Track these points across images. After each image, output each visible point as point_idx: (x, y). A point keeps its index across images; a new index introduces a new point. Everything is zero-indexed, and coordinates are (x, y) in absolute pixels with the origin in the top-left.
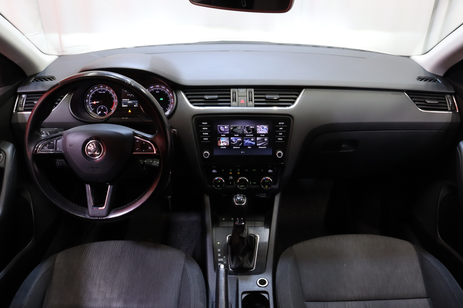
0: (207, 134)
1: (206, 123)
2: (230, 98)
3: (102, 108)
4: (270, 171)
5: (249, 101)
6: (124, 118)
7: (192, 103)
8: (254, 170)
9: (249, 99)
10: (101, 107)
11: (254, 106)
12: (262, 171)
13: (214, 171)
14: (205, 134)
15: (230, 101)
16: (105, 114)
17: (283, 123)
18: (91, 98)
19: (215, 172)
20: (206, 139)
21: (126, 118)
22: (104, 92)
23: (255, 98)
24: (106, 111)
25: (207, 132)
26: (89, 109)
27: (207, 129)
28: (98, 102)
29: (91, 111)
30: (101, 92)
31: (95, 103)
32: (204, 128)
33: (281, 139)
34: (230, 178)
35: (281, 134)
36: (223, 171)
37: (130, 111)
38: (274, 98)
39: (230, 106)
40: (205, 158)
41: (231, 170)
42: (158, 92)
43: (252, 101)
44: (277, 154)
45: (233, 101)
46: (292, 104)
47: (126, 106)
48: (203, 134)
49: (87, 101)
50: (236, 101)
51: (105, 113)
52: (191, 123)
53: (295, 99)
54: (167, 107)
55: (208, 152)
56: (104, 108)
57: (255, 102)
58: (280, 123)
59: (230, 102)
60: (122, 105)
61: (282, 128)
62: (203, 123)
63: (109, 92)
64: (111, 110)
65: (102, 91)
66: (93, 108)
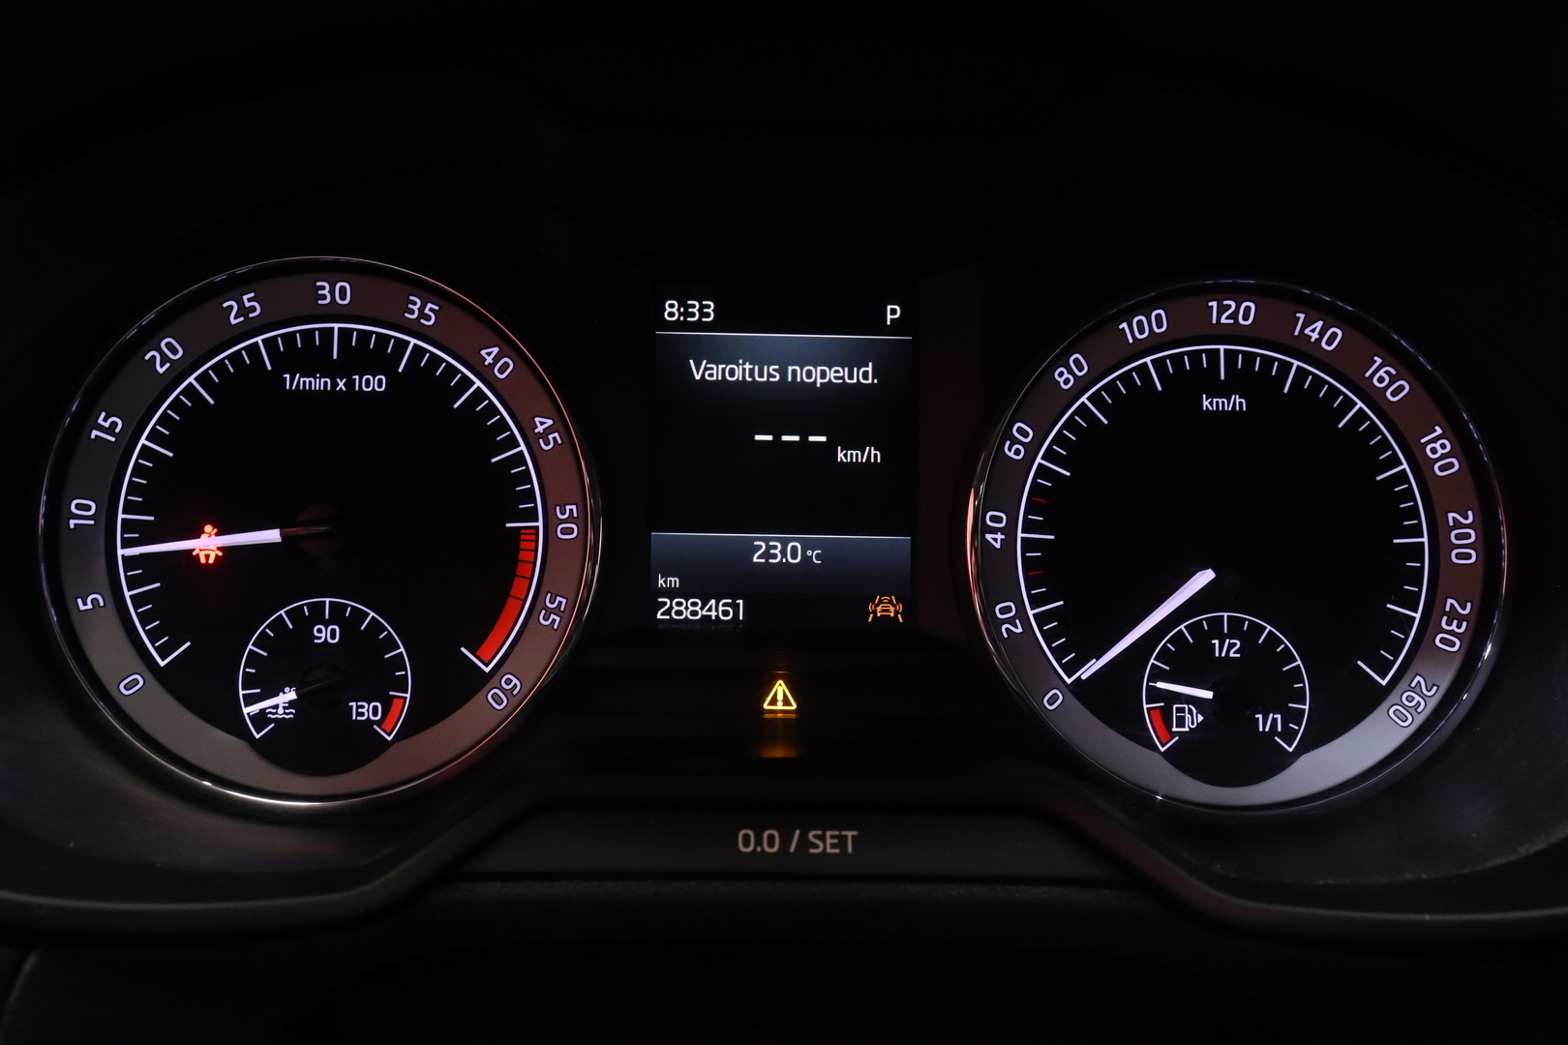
3: (325, 634)
6: (770, 841)
10: (305, 623)
16: (364, 745)
18: (156, 471)
21: (825, 843)
22: (374, 383)
24: (379, 685)
26: (105, 650)
28: (273, 536)
29: (131, 685)
30: (319, 383)
31: (208, 545)
37: (780, 698)
42: (1238, 401)
47: (717, 610)
49: (82, 511)
51: (366, 711)
54: (1378, 639)
56: (360, 643)
60: (651, 598)
63: (446, 386)
64: (480, 681)
65: (332, 371)
66: (170, 630)
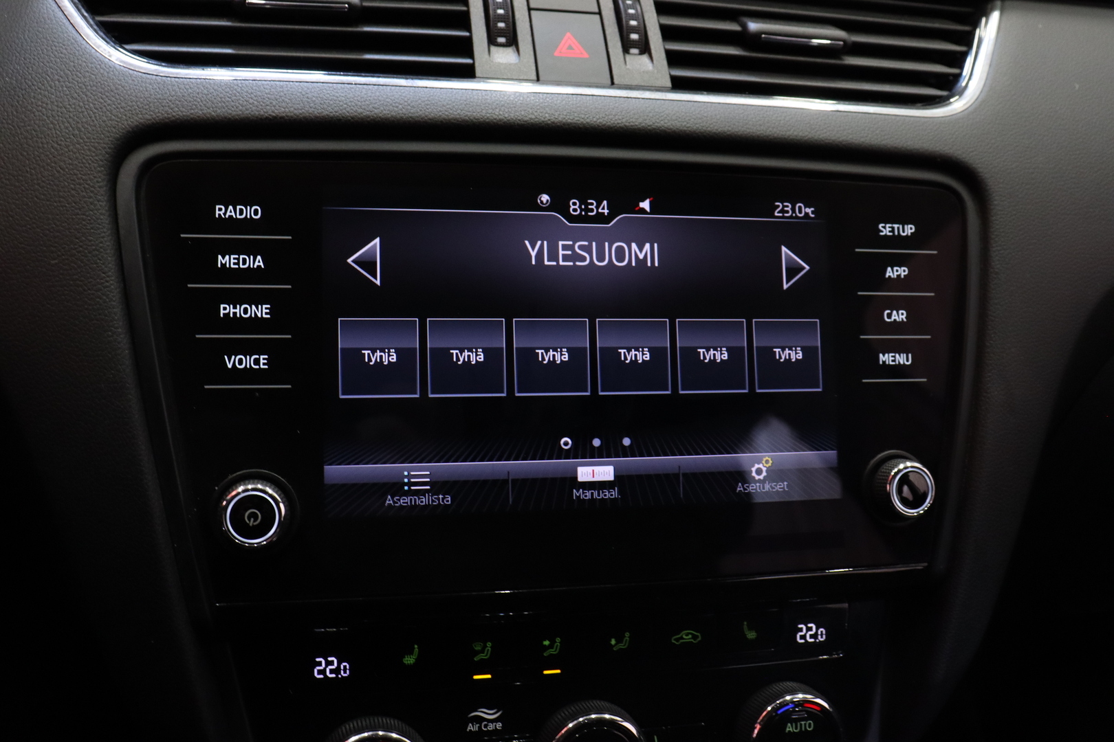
0: (263, 311)
1: (252, 212)
2: (463, 21)
4: (808, 633)
5: (626, 46)
7: (119, 35)
8: (686, 636)
9: (623, 31)
11: (669, 84)
12: (751, 635)
13: (327, 667)
14: (239, 311)
15: (469, 41)
17: (909, 230)
19: (336, 671)
20: (248, 362)
23: (668, 33)
25: (255, 298)
27: (259, 262)
32: (227, 261)
33: (902, 359)
34: (481, 719)
35: (900, 316)
36: (409, 660)
38: (816, 41)
39: (468, 72)
40: (241, 546)
41: (485, 651)
43: (645, 48)
44: (893, 489)
45: (492, 41)
46: (944, 93)
48: (225, 309)
50: (513, 41)
52: (102, 205)
53: (957, 60)
55: (269, 492)
57: (674, 59)
58: (885, 230)
59: (465, 47)
61: (902, 271)
62: (220, 211)
